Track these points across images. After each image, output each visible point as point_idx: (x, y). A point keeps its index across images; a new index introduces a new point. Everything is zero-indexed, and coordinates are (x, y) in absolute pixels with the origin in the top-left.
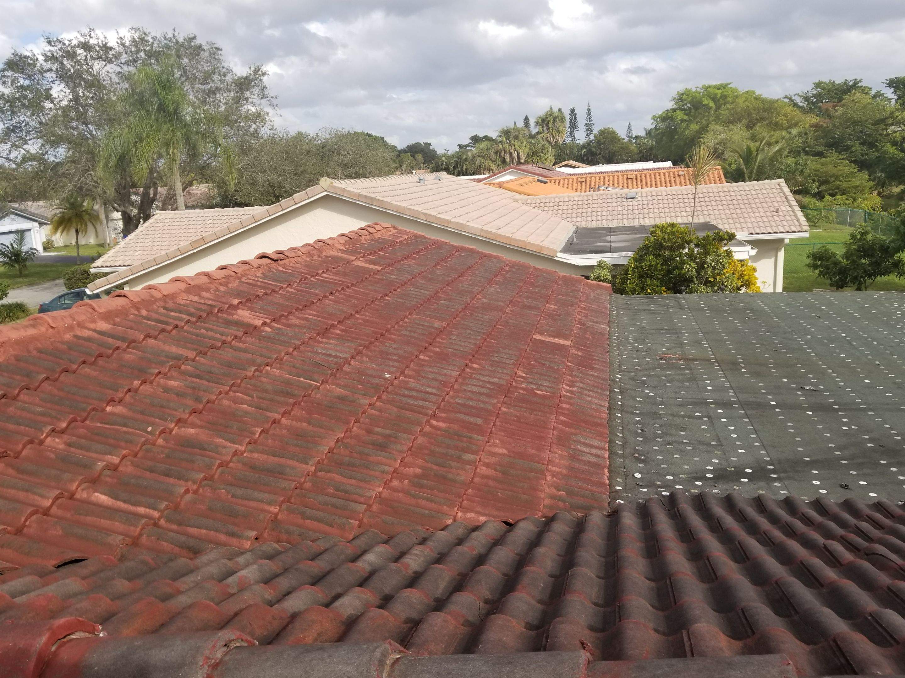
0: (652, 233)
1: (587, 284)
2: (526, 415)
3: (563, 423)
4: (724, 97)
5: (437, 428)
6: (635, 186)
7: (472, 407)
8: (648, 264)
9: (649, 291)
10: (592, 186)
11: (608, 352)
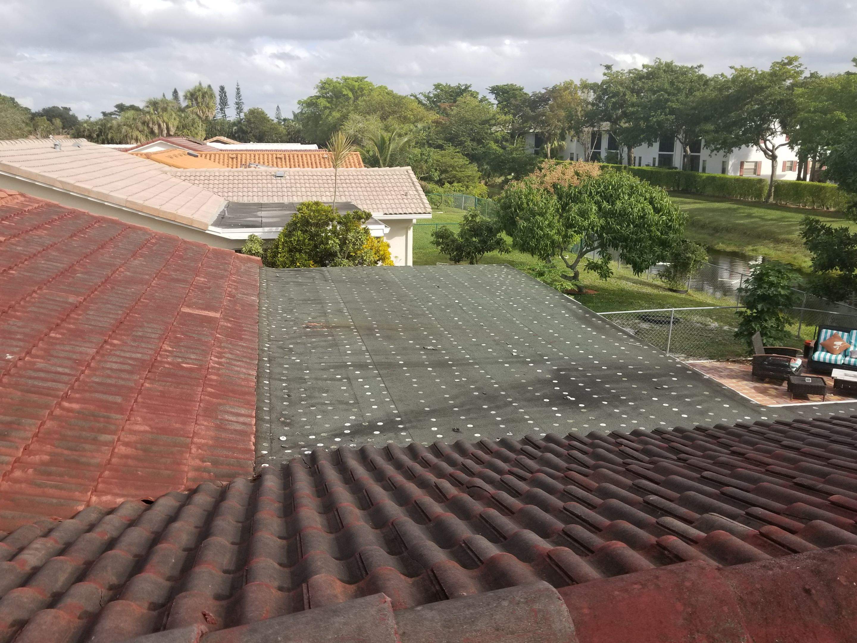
0: (299, 210)
1: (238, 257)
2: (171, 389)
3: (210, 394)
4: (362, 89)
5: (69, 410)
6: (284, 165)
7: (110, 385)
8: (297, 239)
9: (298, 264)
10: (243, 163)
11: (258, 322)
